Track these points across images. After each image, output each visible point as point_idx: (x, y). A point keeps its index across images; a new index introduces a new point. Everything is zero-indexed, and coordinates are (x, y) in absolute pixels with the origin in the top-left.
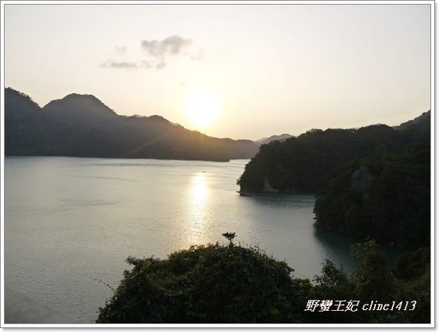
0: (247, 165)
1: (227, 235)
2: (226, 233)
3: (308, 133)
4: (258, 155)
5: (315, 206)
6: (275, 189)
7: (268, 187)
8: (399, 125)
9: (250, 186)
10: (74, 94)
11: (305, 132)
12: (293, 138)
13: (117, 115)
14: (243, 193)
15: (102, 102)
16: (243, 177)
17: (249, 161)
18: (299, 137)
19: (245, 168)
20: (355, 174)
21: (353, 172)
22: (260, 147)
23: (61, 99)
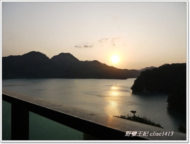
1: (132, 112)
2: (132, 111)
3: (163, 66)
4: (140, 76)
5: (168, 99)
7: (145, 91)
12: (156, 68)
13: (79, 61)
15: (73, 56)
16: (133, 86)
17: (136, 79)
18: (158, 67)
19: (134, 82)
22: (141, 73)
23: (57, 55)
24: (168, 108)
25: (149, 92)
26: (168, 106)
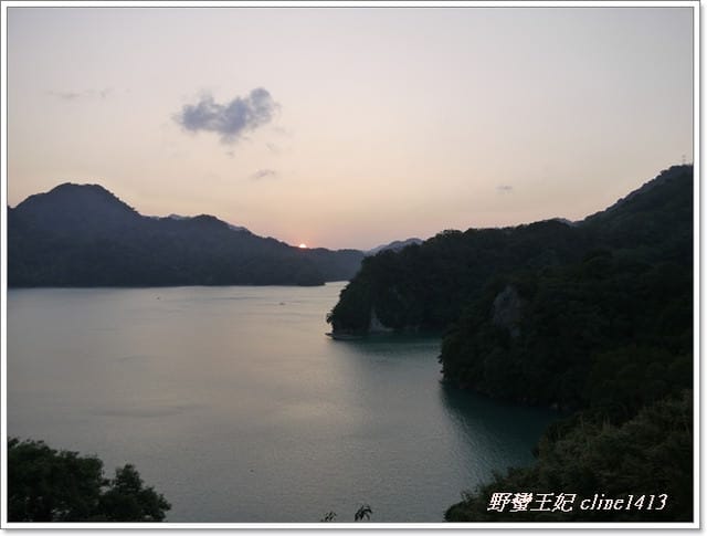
0: (343, 291)
3: (438, 236)
4: (360, 275)
5: (442, 352)
6: (387, 327)
7: (376, 325)
8: (583, 219)
9: (347, 324)
10: (69, 184)
11: (434, 236)
13: (141, 217)
14: (336, 336)
16: (336, 310)
19: (341, 296)
20: (499, 299)
21: (496, 296)
22: (364, 262)
23: (45, 192)
24: (443, 382)
25: (388, 330)
26: (442, 375)
